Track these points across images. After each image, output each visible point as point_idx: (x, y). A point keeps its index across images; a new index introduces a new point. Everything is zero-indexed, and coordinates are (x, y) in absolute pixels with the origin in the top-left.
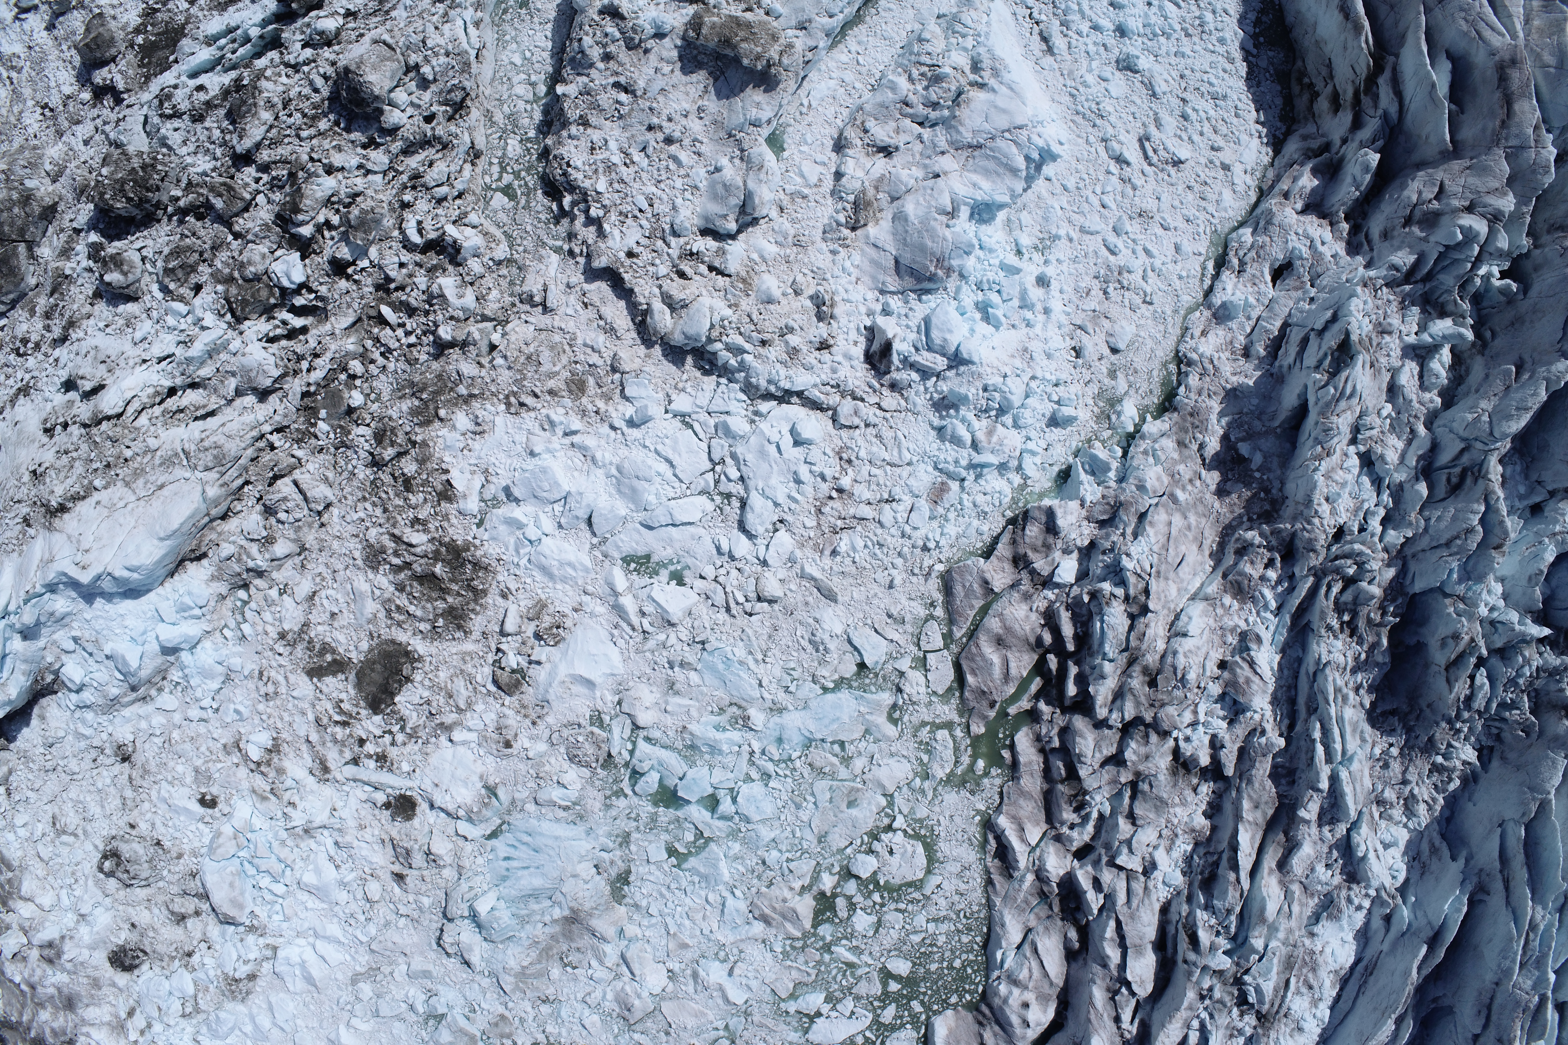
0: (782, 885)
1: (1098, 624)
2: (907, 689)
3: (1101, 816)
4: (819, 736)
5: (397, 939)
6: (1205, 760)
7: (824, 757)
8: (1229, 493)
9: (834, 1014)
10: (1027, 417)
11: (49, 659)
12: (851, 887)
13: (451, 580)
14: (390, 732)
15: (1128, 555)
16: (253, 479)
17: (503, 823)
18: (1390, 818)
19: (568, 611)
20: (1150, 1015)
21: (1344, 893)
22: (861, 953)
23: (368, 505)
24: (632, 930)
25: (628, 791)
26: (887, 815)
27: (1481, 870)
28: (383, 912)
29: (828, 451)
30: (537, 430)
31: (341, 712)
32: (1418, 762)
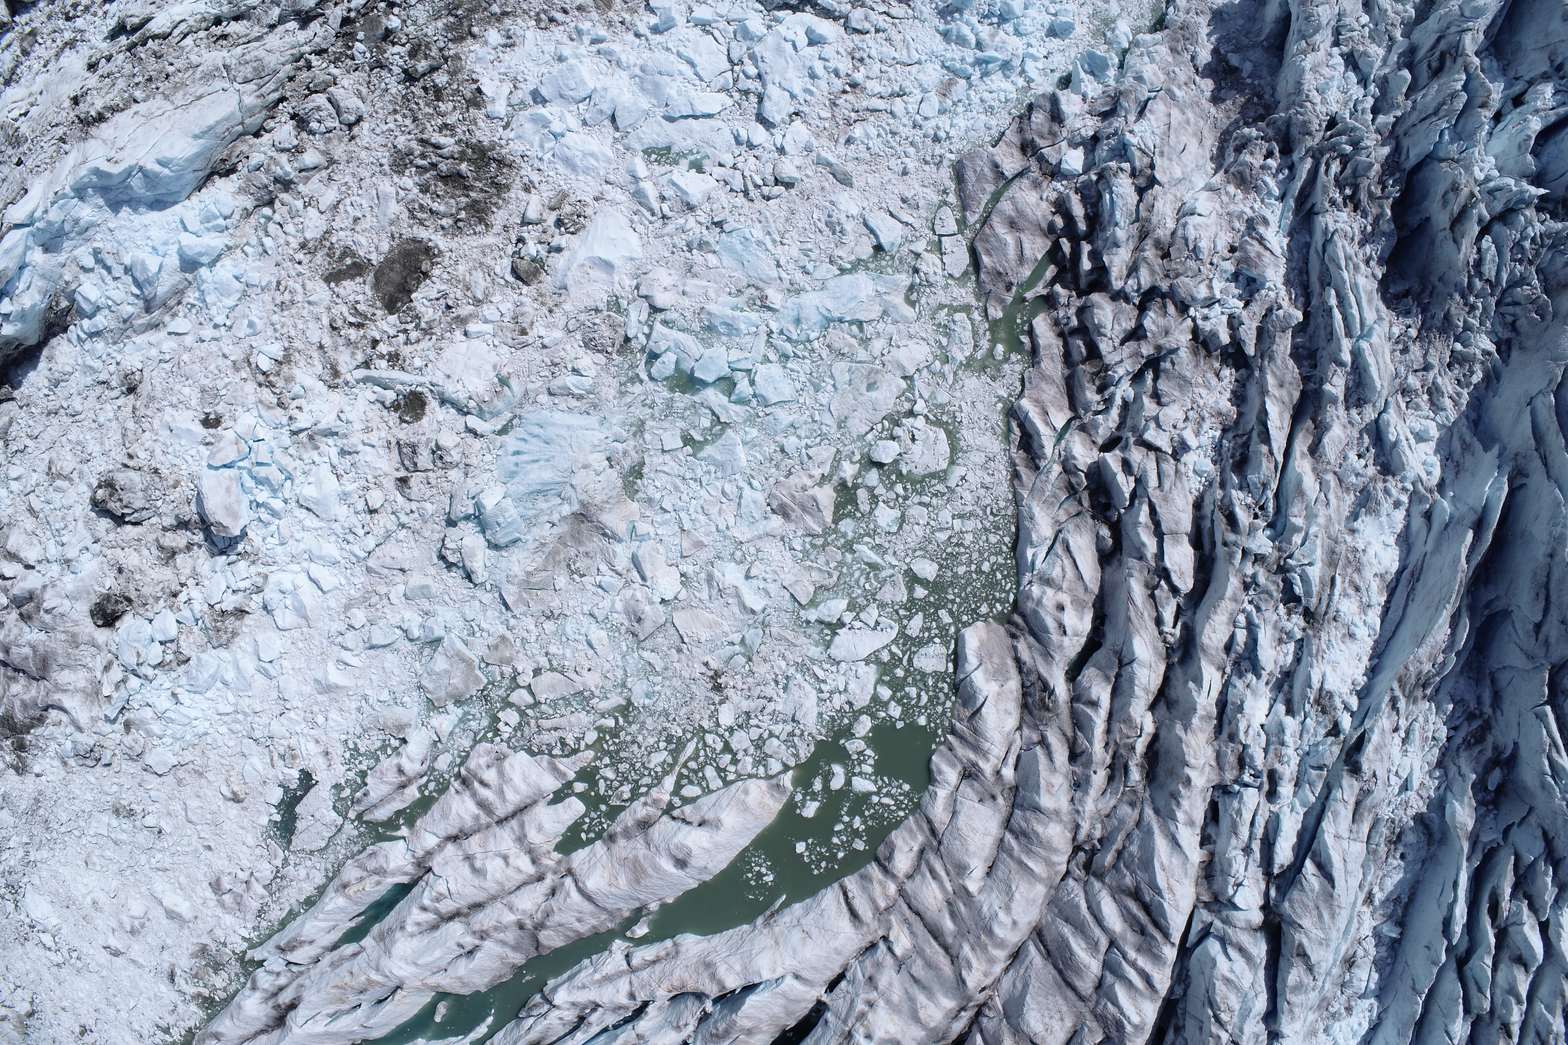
0: (801, 473)
1: (1108, 196)
2: (923, 268)
3: (1125, 405)
4: (836, 315)
5: (396, 553)
6: (1225, 338)
7: (842, 337)
8: (1223, 100)
9: (857, 624)
10: (1027, 25)
11: (67, 278)
12: (873, 477)
13: (475, 179)
14: (405, 331)
15: (1131, 132)
16: (288, 94)
17: (515, 417)
18: (1417, 408)
19: (589, 200)
20: (1193, 619)
21: (1380, 485)
22: (885, 553)
23: (398, 117)
24: (643, 527)
25: (644, 376)
26: (908, 400)
27: (1516, 455)
28: (385, 521)
29: (841, 50)
30: (565, 39)
31: (356, 312)
32: (1438, 344)
